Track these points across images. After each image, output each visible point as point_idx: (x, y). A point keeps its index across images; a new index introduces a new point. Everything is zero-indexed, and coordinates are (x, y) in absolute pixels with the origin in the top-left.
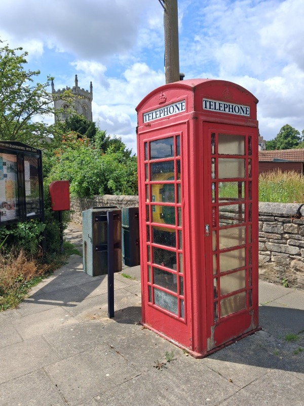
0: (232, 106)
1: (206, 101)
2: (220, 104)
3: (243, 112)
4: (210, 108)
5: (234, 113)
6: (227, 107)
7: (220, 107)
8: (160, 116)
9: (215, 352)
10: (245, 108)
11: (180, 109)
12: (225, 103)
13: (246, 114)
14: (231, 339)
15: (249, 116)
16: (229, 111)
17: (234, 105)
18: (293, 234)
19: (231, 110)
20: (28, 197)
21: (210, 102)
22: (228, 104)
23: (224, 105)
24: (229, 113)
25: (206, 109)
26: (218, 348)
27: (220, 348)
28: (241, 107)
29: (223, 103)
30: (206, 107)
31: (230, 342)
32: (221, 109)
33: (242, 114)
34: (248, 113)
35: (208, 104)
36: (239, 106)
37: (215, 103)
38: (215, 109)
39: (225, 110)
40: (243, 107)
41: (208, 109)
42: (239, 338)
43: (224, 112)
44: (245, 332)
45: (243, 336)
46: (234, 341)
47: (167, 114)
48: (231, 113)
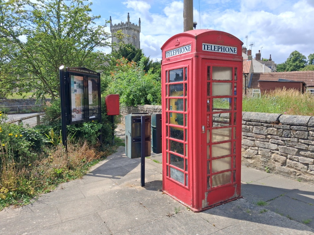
0: (224, 47)
1: (205, 45)
2: (215, 46)
3: (232, 51)
4: (208, 49)
5: (225, 52)
6: (220, 49)
7: (215, 48)
8: (176, 54)
9: (208, 209)
10: (233, 49)
11: (188, 50)
12: (218, 46)
13: (234, 52)
14: (220, 202)
15: (236, 53)
16: (222, 51)
17: (225, 47)
18: (274, 135)
19: (223, 50)
20: (90, 105)
21: (208, 45)
22: (221, 46)
23: (218, 47)
24: (222, 52)
25: (204, 50)
26: (210, 207)
27: (211, 207)
28: (230, 48)
29: (217, 45)
30: (205, 49)
31: (218, 204)
32: (216, 50)
33: (231, 53)
34: (235, 52)
35: (206, 47)
36: (229, 47)
37: (211, 46)
38: (211, 50)
39: (218, 51)
40: (231, 48)
41: (206, 50)
42: (225, 202)
43: (218, 52)
44: (230, 198)
45: (228, 201)
46: (221, 203)
47: (180, 53)
48: (223, 52)
